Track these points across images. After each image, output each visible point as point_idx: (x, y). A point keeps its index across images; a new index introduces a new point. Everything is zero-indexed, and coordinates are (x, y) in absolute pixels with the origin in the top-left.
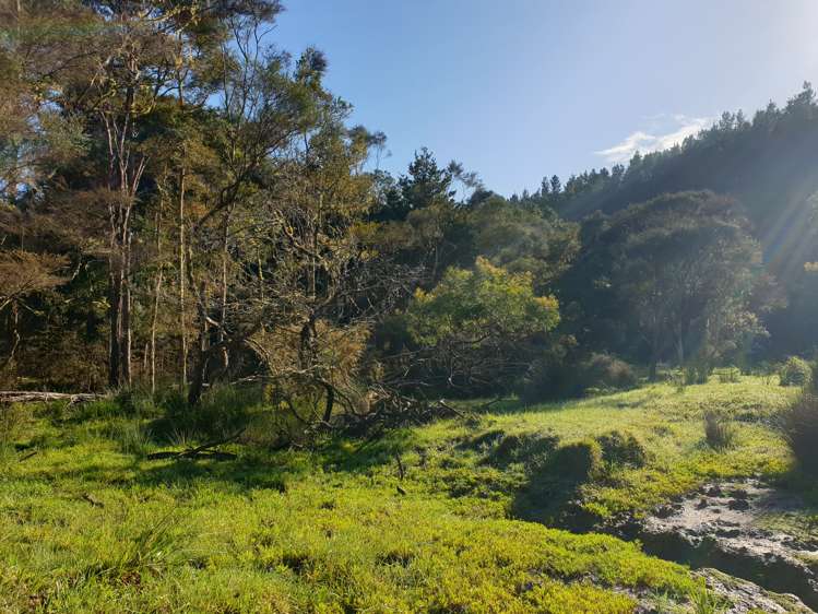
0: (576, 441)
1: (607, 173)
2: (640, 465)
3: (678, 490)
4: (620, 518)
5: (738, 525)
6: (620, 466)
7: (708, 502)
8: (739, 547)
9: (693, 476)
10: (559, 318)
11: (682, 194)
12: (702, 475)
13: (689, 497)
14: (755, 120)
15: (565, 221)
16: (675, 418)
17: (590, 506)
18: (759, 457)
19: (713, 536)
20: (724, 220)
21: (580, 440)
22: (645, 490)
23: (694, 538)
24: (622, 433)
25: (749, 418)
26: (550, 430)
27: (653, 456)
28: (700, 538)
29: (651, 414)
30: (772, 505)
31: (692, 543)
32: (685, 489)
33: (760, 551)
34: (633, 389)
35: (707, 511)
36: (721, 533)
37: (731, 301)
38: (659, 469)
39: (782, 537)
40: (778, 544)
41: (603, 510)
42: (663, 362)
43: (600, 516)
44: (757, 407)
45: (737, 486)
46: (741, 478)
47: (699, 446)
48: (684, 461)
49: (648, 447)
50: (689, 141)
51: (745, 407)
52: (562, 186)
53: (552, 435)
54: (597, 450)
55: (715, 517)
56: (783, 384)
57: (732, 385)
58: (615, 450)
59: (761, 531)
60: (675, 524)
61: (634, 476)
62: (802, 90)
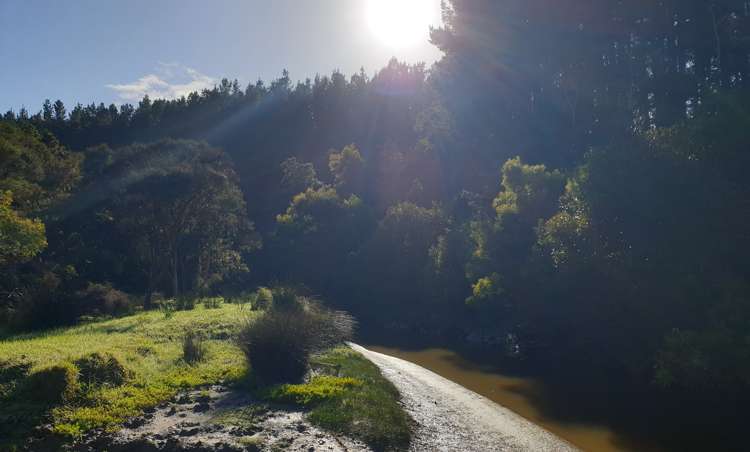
0: (51, 365)
1: (116, 110)
2: (119, 383)
3: (152, 401)
4: (92, 435)
5: (198, 424)
6: (98, 386)
7: (177, 409)
8: (196, 442)
9: (167, 388)
10: (45, 242)
11: (181, 141)
12: (176, 387)
13: (161, 407)
14: (247, 91)
15: (67, 149)
16: (160, 340)
17: (60, 428)
18: (224, 367)
19: (176, 437)
20: (215, 169)
21: (55, 364)
22: (121, 406)
23: (160, 441)
24: (102, 355)
25: (223, 337)
26: (23, 357)
27: (132, 374)
28: (165, 441)
29: (138, 337)
30: (228, 404)
31: (157, 446)
32: (158, 400)
33: (212, 443)
34: (127, 316)
35: (174, 417)
36: (184, 433)
37: (221, 241)
38: (138, 386)
39: (230, 428)
40: (227, 434)
41: (73, 430)
42: (158, 291)
43: (70, 436)
44: (230, 327)
45: (203, 392)
46: (207, 386)
47: (177, 363)
48: (160, 376)
49: (128, 366)
50: (194, 96)
51: (221, 328)
52: (67, 114)
53: (25, 362)
54: (74, 372)
55: (180, 420)
56: (253, 309)
57: (214, 310)
58: (93, 371)
59: (215, 426)
60: (144, 432)
61: (111, 394)
62: (281, 76)
